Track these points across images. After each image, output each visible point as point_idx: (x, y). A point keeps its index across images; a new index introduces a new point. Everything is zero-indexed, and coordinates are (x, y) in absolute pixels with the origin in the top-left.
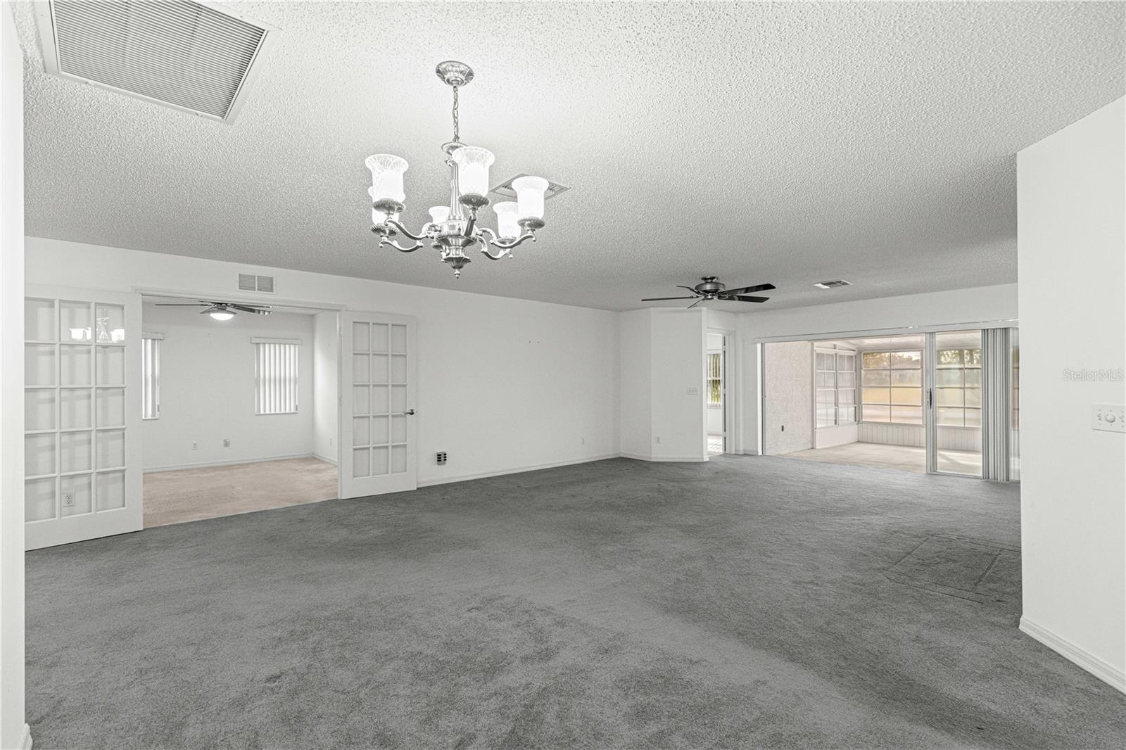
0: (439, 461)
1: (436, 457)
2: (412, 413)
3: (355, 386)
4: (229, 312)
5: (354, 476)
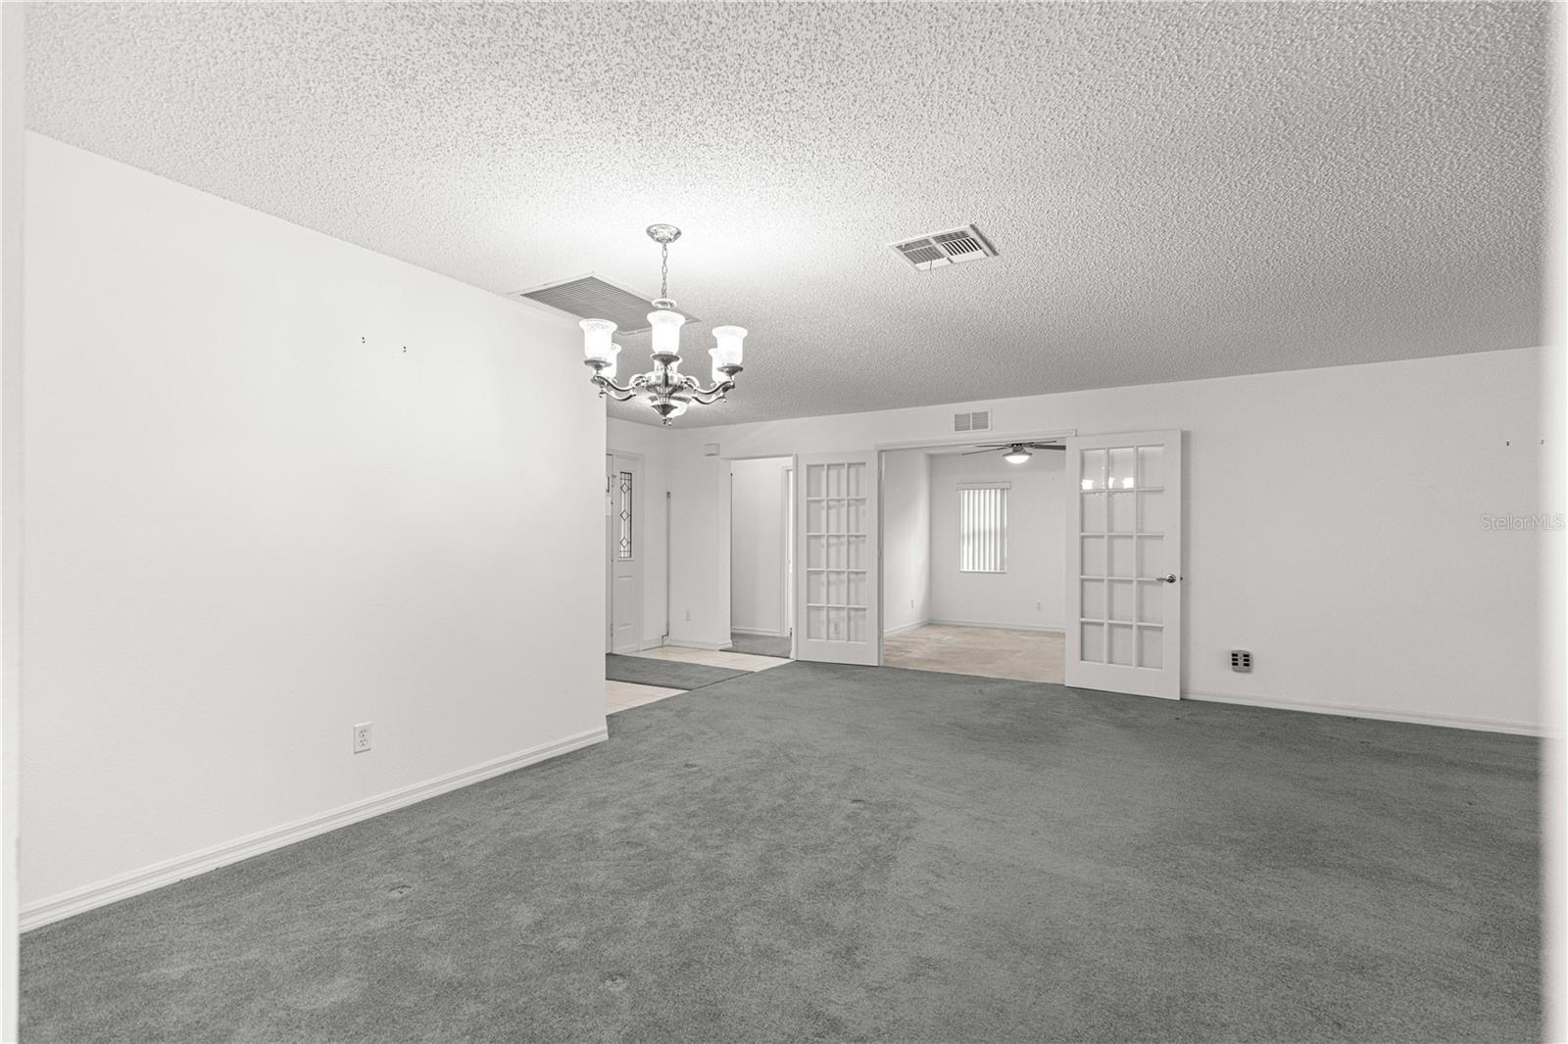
0: (1234, 664)
1: (1231, 657)
2: (1172, 580)
3: (1083, 538)
4: (1025, 453)
5: (1082, 659)
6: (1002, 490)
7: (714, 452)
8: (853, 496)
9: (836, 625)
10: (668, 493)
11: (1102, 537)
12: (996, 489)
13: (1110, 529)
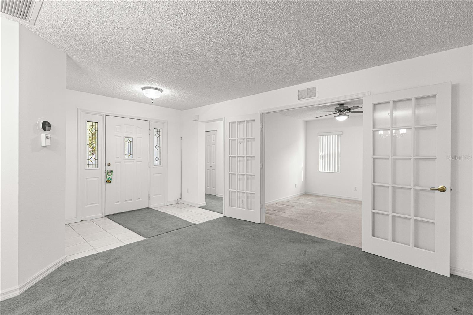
2: (443, 190)
3: (374, 159)
4: (346, 115)
5: (373, 236)
6: (338, 135)
7: (196, 119)
8: (250, 137)
9: (242, 200)
10: (181, 138)
11: (388, 158)
12: (335, 135)
13: (394, 154)
